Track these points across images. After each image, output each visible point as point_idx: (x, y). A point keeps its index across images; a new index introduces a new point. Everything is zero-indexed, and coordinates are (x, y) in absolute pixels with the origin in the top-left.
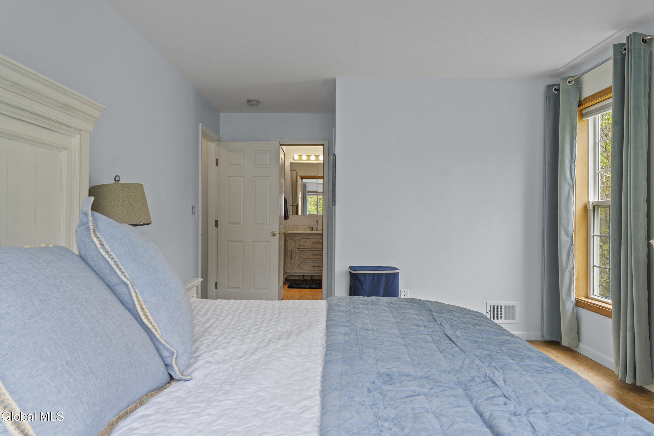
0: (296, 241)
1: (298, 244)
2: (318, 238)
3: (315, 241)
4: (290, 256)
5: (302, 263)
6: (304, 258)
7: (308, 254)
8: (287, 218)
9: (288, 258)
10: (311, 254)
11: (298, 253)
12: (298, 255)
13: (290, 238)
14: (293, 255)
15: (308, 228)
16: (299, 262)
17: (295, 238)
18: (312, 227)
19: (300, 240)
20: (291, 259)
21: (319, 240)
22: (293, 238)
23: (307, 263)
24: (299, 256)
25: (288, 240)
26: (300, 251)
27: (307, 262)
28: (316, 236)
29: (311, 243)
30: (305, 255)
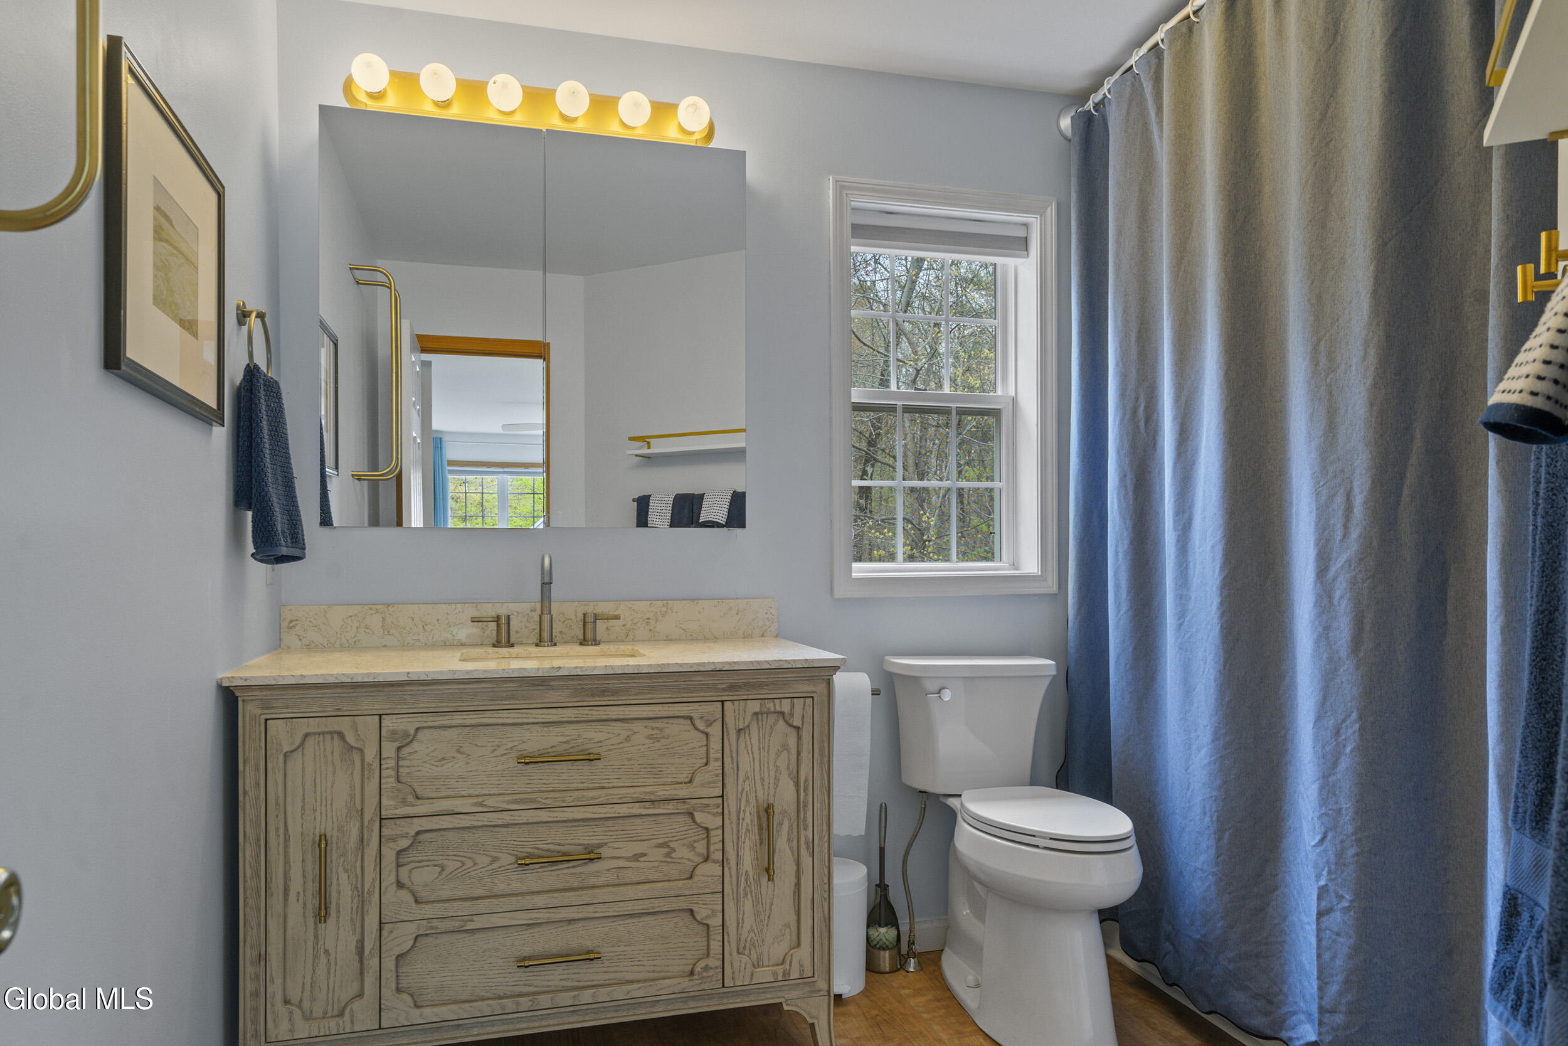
0: (370, 754)
1: (389, 782)
2: (569, 714)
3: (536, 740)
4: (312, 887)
5: (429, 940)
6: (446, 894)
7: (483, 860)
8: (284, 551)
9: (295, 908)
10: (506, 859)
11: (389, 855)
12: (389, 879)
13: (314, 726)
14: (344, 877)
15: (474, 620)
16: (400, 939)
17: (355, 727)
18: (503, 611)
19: (405, 741)
20: (322, 913)
21: (571, 731)
22: (343, 725)
23: (478, 935)
24: (400, 885)
25: (286, 748)
26: (404, 843)
27: (470, 926)
28: (552, 696)
29: (512, 763)
30: (451, 865)
